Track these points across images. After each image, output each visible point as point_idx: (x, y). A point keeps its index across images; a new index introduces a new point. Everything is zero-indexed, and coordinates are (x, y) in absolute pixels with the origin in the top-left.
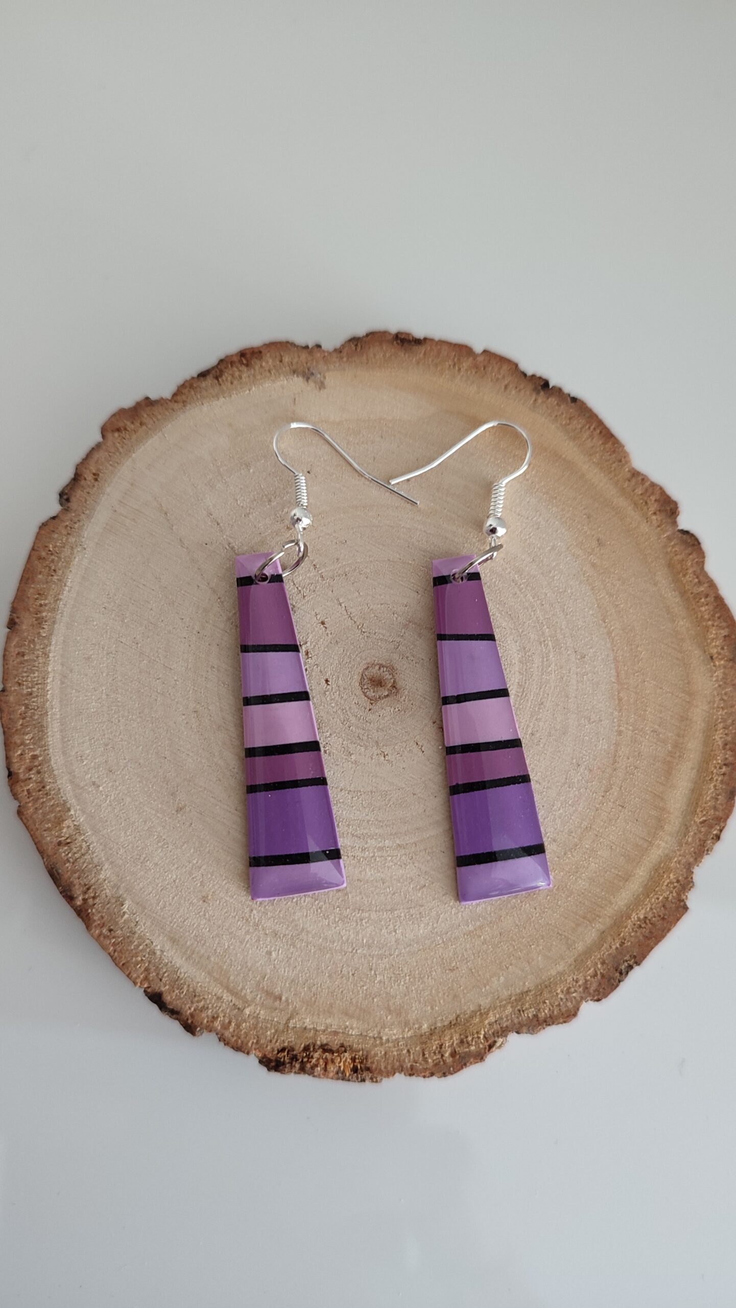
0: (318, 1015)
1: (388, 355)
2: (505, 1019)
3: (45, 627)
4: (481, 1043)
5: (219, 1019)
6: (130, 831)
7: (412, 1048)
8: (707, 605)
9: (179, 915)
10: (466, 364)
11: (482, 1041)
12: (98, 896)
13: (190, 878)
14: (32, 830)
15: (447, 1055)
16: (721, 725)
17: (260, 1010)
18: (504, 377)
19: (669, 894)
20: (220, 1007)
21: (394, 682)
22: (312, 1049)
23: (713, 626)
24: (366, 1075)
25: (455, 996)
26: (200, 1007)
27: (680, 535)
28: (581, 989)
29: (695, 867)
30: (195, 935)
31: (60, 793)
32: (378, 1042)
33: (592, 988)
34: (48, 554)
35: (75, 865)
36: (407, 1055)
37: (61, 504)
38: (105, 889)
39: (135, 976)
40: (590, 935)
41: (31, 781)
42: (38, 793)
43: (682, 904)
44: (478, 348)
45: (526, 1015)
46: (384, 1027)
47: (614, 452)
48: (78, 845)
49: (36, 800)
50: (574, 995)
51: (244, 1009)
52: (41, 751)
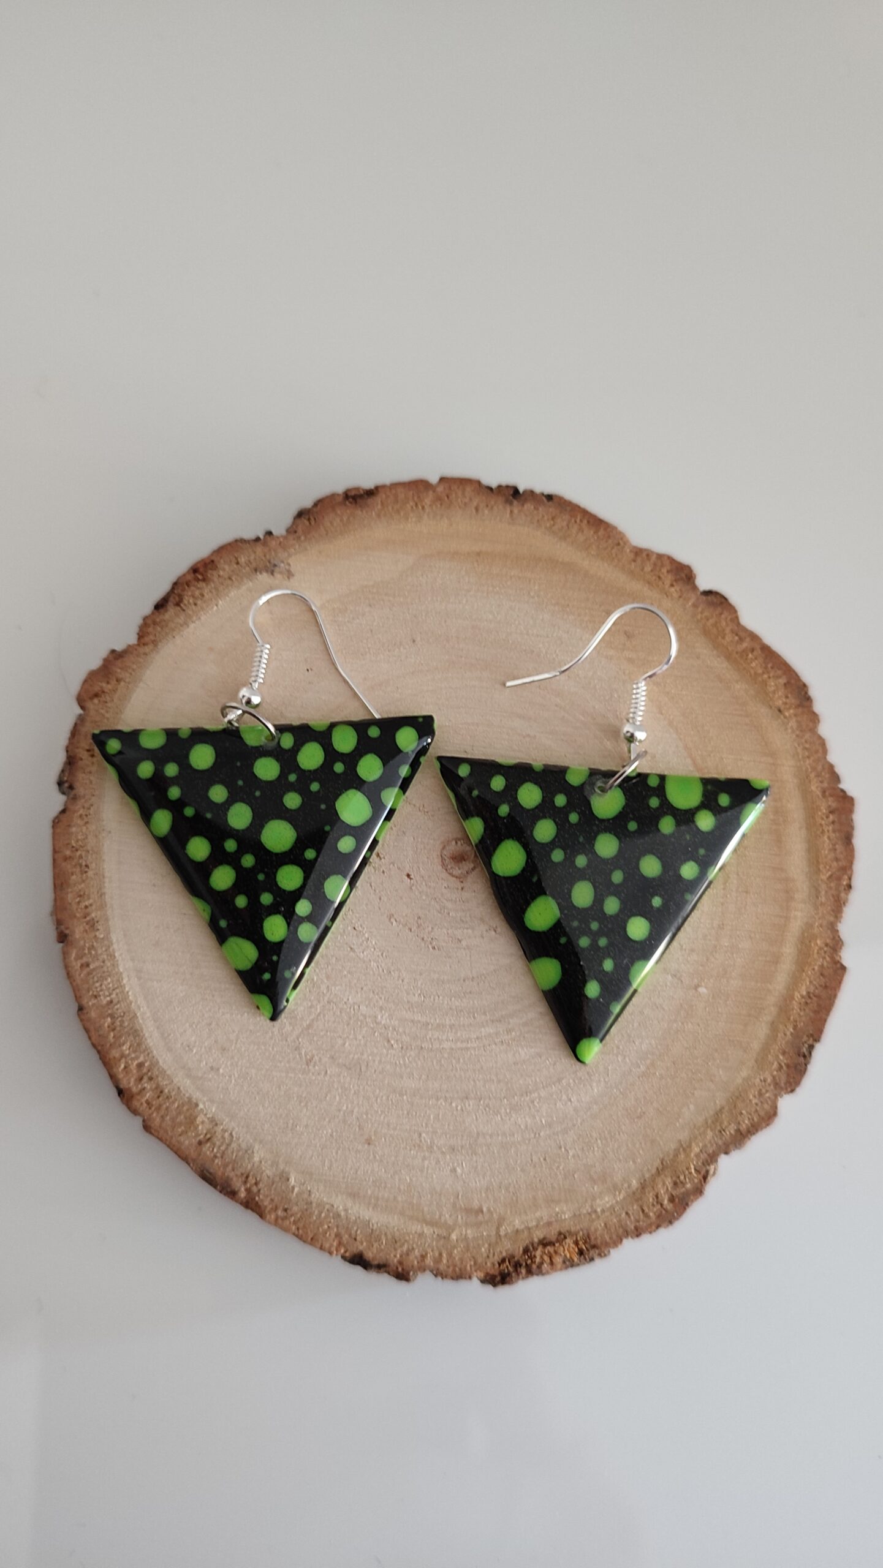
0: (525, 1212)
1: (345, 519)
2: (709, 1145)
3: (99, 927)
4: (695, 1177)
5: (429, 1255)
6: (267, 1102)
7: (629, 1209)
8: (756, 658)
9: (349, 1167)
10: (428, 498)
12: (260, 1180)
13: (346, 1127)
14: (166, 1140)
15: (666, 1202)
16: (812, 775)
17: (466, 1231)
18: (471, 499)
19: (823, 961)
20: (425, 1244)
22: (531, 1248)
23: (769, 677)
24: (594, 1253)
25: (653, 1142)
26: (405, 1251)
27: (704, 598)
28: (772, 1087)
29: (839, 924)
30: (373, 1182)
31: (181, 1092)
32: (594, 1216)
33: (782, 1082)
34: (72, 851)
35: (224, 1157)
36: (627, 1217)
37: (63, 793)
38: (265, 1171)
39: (327, 1245)
40: (762, 1031)
41: (146, 1090)
42: (158, 1101)
43: (838, 965)
44: (434, 479)
45: (728, 1133)
46: (594, 1199)
47: (609, 537)
48: (220, 1137)
49: (159, 1108)
50: (767, 1095)
51: (450, 1235)
52: (145, 1057)
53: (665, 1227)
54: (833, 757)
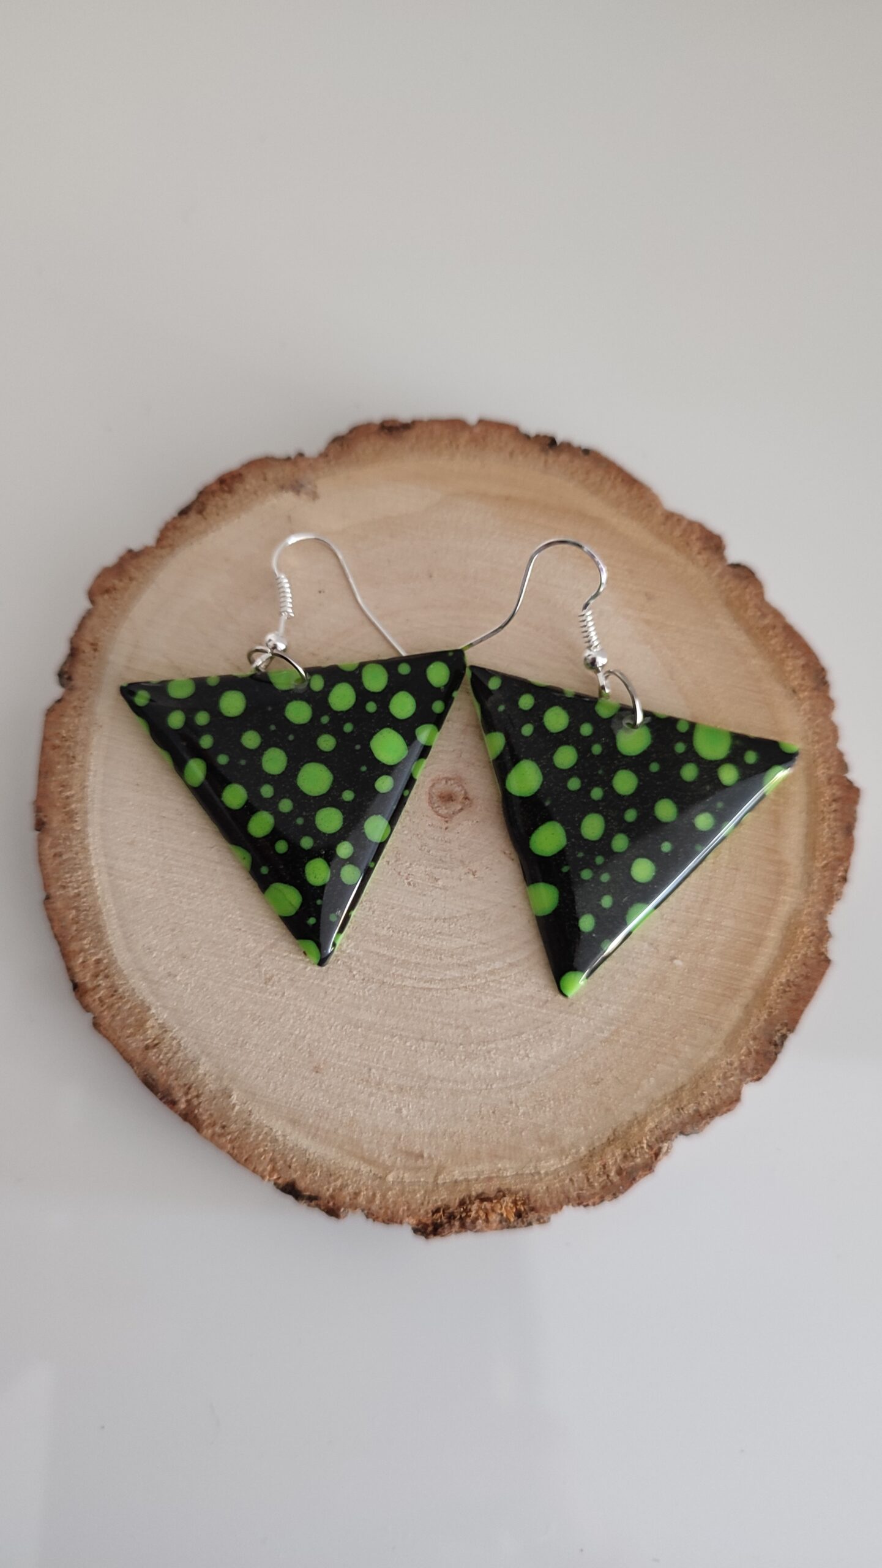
0: (466, 1164)
1: (377, 448)
2: (665, 1122)
3: (77, 819)
4: (646, 1153)
5: (362, 1194)
6: (220, 1016)
7: (574, 1176)
8: (776, 636)
9: (294, 1092)
10: (464, 437)
11: (647, 1150)
12: (202, 1093)
13: (296, 1051)
14: (114, 1040)
15: (612, 1174)
16: (820, 760)
18: (506, 444)
19: (807, 950)
20: (360, 1180)
21: (466, 793)
22: (468, 1202)
23: (788, 657)
24: (532, 1216)
25: (608, 1110)
26: (338, 1186)
27: (731, 570)
28: (738, 1072)
29: (829, 916)
30: (316, 1111)
31: (135, 994)
32: (536, 1178)
33: (749, 1068)
34: (62, 741)
35: (169, 1066)
36: (571, 1184)
37: (62, 685)
38: (208, 1084)
39: (261, 1169)
40: (735, 1012)
41: (100, 987)
42: (111, 999)
43: (823, 957)
44: (472, 418)
46: (539, 1160)
47: (642, 499)
48: (168, 1043)
49: (111, 1006)
50: (732, 1079)
51: (386, 1176)
52: (104, 953)
53: (609, 1201)
54: (844, 745)
